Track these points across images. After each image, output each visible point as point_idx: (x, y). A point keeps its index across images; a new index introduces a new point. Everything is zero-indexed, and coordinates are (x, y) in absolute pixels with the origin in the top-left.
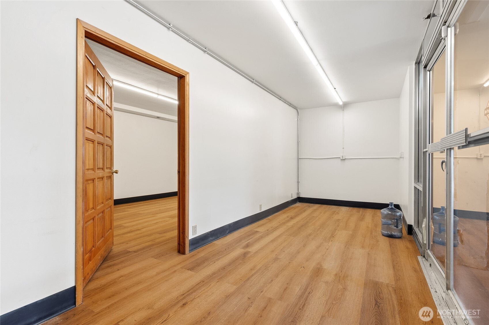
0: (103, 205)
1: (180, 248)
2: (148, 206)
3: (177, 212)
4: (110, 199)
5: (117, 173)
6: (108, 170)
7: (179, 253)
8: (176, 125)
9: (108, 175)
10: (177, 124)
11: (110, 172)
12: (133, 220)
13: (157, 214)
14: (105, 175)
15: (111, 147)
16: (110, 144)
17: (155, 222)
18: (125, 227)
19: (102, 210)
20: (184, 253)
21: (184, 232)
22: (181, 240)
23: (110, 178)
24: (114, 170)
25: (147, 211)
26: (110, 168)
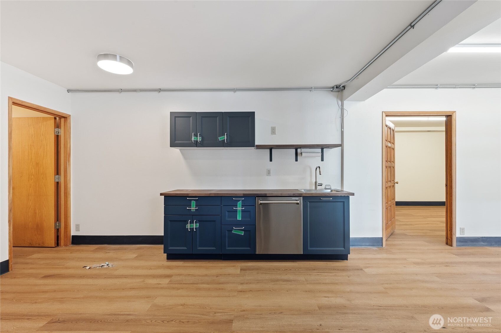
0: (390, 202)
1: (448, 242)
2: (418, 210)
3: (445, 220)
4: (393, 199)
5: (397, 183)
6: (392, 182)
7: (447, 244)
8: (444, 134)
9: (393, 184)
10: (445, 132)
11: (393, 183)
12: (407, 218)
13: (428, 217)
14: (391, 185)
15: (394, 167)
16: (393, 166)
17: (427, 223)
18: (401, 222)
19: (390, 205)
20: (451, 245)
21: (452, 230)
22: (449, 236)
23: (394, 186)
24: (396, 181)
25: (418, 214)
26: (394, 181)
